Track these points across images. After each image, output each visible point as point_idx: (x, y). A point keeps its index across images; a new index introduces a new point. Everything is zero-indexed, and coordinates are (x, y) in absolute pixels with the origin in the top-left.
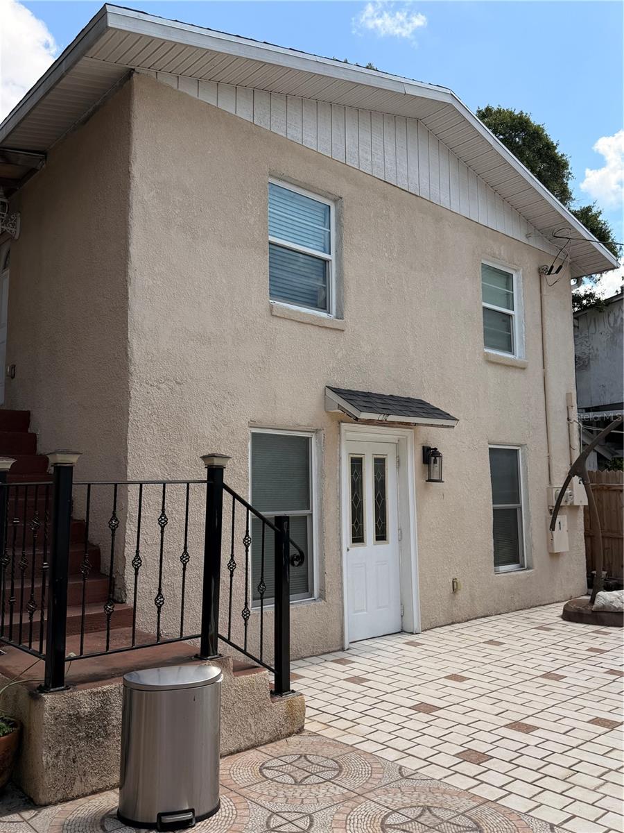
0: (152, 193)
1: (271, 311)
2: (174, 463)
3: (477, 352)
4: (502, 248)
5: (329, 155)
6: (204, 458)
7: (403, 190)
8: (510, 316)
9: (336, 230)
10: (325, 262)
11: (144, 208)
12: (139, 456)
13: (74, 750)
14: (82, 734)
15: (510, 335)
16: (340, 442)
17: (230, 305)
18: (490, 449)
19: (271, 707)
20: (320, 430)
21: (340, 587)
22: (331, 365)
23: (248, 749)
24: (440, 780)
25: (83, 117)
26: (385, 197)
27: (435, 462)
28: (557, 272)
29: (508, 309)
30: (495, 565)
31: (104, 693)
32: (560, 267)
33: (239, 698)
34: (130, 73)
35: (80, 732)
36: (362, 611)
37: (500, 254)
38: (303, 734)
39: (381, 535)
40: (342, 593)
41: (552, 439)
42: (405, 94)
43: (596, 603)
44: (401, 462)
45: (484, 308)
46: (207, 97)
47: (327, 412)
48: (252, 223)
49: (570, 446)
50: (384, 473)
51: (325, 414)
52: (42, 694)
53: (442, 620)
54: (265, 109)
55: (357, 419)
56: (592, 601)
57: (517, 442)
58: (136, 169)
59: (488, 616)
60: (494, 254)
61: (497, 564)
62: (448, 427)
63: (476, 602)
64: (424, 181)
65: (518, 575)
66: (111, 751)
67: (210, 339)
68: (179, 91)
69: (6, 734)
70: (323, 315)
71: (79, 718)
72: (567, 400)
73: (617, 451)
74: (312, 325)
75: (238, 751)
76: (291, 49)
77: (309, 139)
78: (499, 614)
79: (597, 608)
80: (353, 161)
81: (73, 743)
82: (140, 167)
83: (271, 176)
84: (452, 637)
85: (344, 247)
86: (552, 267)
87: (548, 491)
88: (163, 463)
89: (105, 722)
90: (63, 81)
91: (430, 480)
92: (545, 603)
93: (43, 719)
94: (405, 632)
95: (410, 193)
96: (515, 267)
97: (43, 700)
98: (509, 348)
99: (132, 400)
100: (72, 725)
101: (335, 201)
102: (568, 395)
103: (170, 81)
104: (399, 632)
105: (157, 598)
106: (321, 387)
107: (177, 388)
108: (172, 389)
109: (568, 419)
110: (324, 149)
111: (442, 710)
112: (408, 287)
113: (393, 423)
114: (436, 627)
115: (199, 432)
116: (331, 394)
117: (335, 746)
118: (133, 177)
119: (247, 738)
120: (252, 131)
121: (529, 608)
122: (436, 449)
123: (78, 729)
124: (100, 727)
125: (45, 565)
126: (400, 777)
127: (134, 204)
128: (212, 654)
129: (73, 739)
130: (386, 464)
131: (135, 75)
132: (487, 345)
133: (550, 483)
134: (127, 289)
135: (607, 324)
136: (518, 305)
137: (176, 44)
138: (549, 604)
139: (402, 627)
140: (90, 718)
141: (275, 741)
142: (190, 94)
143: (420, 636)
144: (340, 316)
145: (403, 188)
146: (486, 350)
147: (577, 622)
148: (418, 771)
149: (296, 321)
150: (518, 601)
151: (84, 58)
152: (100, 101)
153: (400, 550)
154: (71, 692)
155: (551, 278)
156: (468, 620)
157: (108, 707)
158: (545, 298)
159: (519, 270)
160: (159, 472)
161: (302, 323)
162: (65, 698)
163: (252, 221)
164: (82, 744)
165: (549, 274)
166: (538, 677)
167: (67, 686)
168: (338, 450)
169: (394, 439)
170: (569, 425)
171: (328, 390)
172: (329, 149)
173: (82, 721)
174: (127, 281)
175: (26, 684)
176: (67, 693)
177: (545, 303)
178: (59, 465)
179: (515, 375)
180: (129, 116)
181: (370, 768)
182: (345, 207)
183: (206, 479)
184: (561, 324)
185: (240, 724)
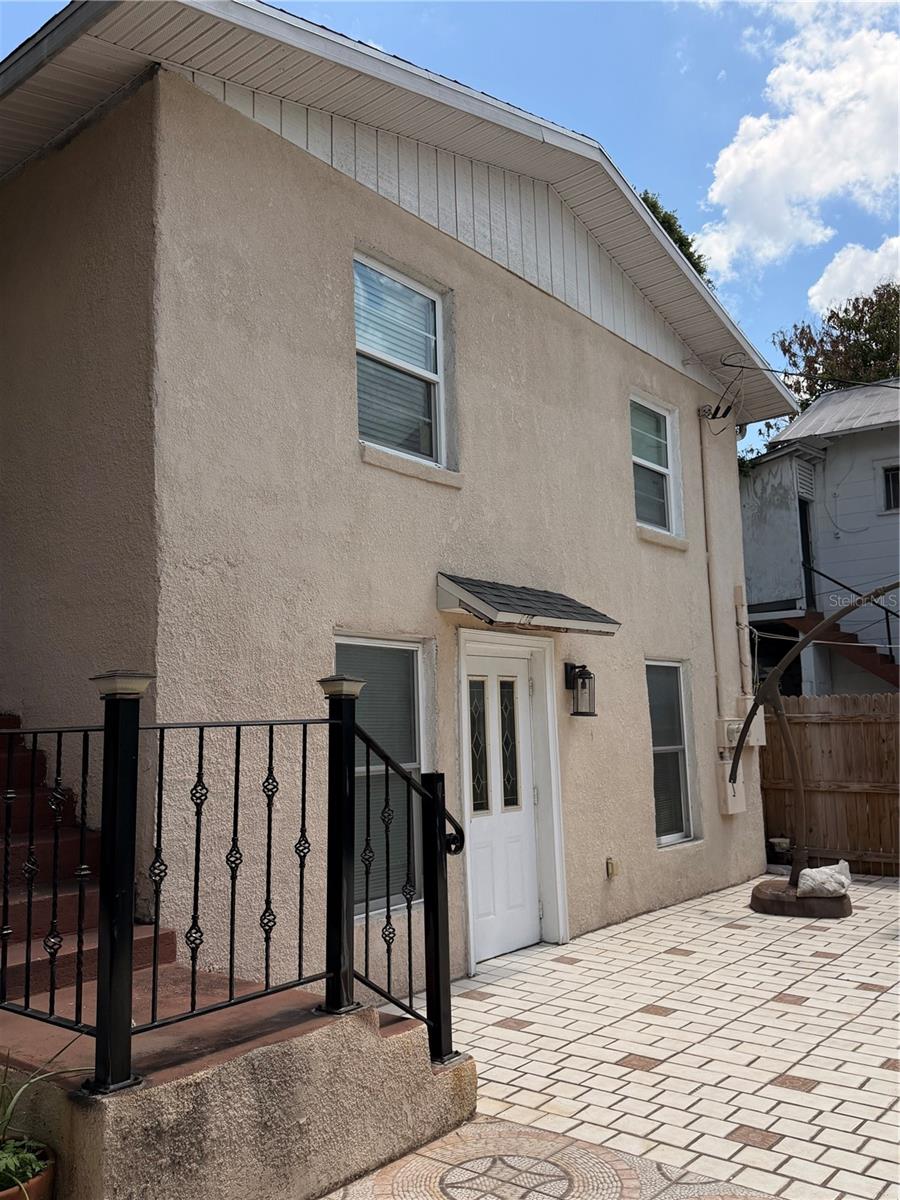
0: (189, 262)
1: (362, 456)
2: (226, 693)
3: (628, 525)
4: (654, 378)
5: (435, 225)
6: (322, 682)
7: (531, 285)
8: (663, 476)
9: (444, 339)
10: (429, 385)
11: (176, 283)
12: (174, 682)
13: (153, 1190)
14: (164, 1160)
15: (664, 504)
16: (458, 656)
17: (303, 444)
18: (647, 666)
19: (432, 1083)
20: (431, 639)
21: (462, 880)
22: (444, 541)
23: (403, 1154)
24: (728, 1181)
25: (59, 136)
26: (509, 295)
27: (584, 686)
28: (724, 416)
29: (660, 465)
30: (658, 836)
31: (197, 1084)
32: (729, 409)
33: (390, 1073)
34: (153, 69)
35: (162, 1157)
36: (488, 914)
37: (652, 387)
38: (477, 1121)
39: (511, 798)
40: (466, 889)
41: (720, 651)
42: (544, 142)
43: (800, 885)
44: (536, 687)
45: (635, 464)
46: (267, 119)
47: (441, 612)
48: (333, 319)
49: (741, 661)
50: (512, 704)
51: (438, 615)
52: (99, 1097)
53: (595, 921)
54: (347, 146)
55: (491, 622)
56: (794, 883)
57: (679, 656)
58: (163, 222)
59: (651, 911)
60: (646, 386)
61: (660, 833)
62: (607, 633)
63: (636, 892)
64: (558, 274)
65: (685, 849)
66: (210, 1184)
67: (276, 495)
68: (227, 106)
69: (38, 1174)
70: (429, 464)
71: (160, 1134)
72: (735, 597)
73: (765, 669)
74: (418, 478)
75: (391, 1160)
76: (395, 56)
77: (408, 198)
78: (664, 908)
79: (804, 892)
80: (466, 237)
81: (151, 1178)
82: (170, 219)
83: (357, 249)
84: (614, 945)
85: (458, 364)
86: (718, 409)
87: (717, 727)
88: (210, 693)
89: (201, 1135)
90: (40, 73)
91: (577, 713)
92: (719, 888)
93: (102, 1142)
94: (545, 942)
95: (541, 290)
96: (670, 406)
97: (102, 1108)
98: (662, 521)
99: (163, 592)
100: (149, 1146)
101: (443, 294)
102: (737, 590)
103: (213, 89)
104: (538, 944)
105: (264, 914)
106: (432, 574)
107: (230, 573)
108: (222, 575)
109: (738, 624)
110: (428, 214)
111: (665, 1064)
112: (541, 428)
113: (538, 627)
114: (588, 932)
115: (263, 643)
116: (445, 584)
117: (539, 1137)
118: (160, 233)
119: (402, 1136)
120: (330, 180)
121: (700, 897)
122: (584, 667)
123: (159, 1152)
124: (192, 1144)
125: (85, 869)
126: (666, 1183)
127: (162, 276)
128: (346, 1003)
129: (152, 1171)
130: (515, 690)
131: (161, 72)
132: (640, 517)
133: (719, 714)
134: (152, 413)
135: (752, 494)
136: (674, 460)
137: (235, 27)
138: (724, 889)
139: (541, 936)
140: (177, 1130)
141: (440, 1136)
142: (243, 113)
143: (569, 947)
144: (453, 466)
145: (532, 282)
146: (639, 524)
147: (776, 915)
148: (689, 1168)
149: (397, 472)
150: (686, 888)
151: (85, 37)
152: (92, 112)
153: (537, 818)
154: (145, 1088)
155: (716, 424)
156: (626, 920)
157: (203, 1109)
158: (707, 452)
159: (674, 411)
160: (204, 707)
161: (404, 475)
162: (137, 1100)
163: (332, 315)
164: (165, 1177)
165: (714, 417)
166: (768, 1001)
167: (136, 1079)
168: (456, 669)
169: (524, 651)
170: (738, 631)
171: (440, 577)
172: (435, 216)
173: (167, 1138)
174: (150, 399)
175: (56, 1078)
176: (140, 1091)
177: (707, 459)
178: (118, 696)
179: (674, 559)
180: (152, 137)
181: (613, 1172)
182: (458, 304)
183: (327, 717)
184: (726, 488)
185: (392, 1114)
